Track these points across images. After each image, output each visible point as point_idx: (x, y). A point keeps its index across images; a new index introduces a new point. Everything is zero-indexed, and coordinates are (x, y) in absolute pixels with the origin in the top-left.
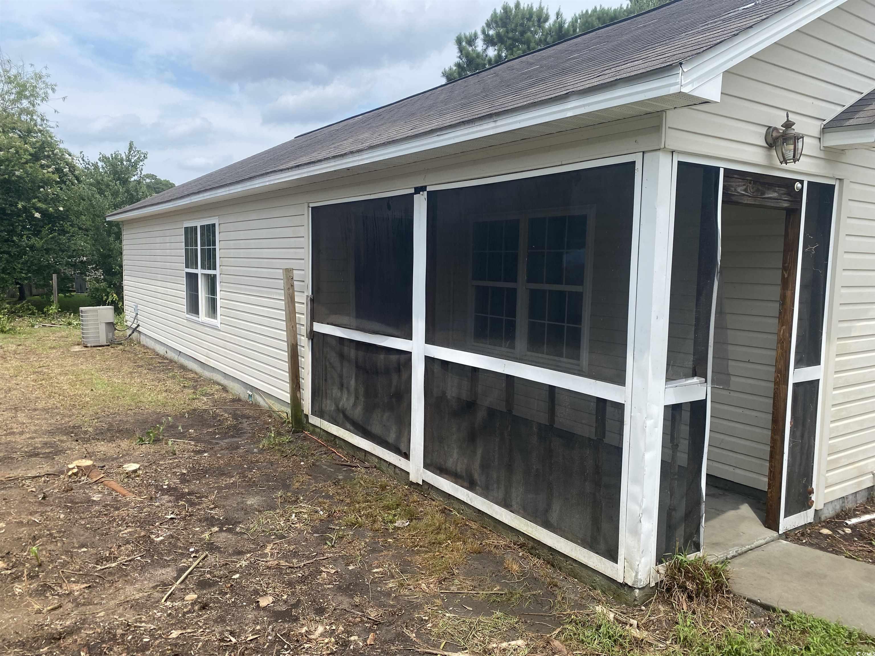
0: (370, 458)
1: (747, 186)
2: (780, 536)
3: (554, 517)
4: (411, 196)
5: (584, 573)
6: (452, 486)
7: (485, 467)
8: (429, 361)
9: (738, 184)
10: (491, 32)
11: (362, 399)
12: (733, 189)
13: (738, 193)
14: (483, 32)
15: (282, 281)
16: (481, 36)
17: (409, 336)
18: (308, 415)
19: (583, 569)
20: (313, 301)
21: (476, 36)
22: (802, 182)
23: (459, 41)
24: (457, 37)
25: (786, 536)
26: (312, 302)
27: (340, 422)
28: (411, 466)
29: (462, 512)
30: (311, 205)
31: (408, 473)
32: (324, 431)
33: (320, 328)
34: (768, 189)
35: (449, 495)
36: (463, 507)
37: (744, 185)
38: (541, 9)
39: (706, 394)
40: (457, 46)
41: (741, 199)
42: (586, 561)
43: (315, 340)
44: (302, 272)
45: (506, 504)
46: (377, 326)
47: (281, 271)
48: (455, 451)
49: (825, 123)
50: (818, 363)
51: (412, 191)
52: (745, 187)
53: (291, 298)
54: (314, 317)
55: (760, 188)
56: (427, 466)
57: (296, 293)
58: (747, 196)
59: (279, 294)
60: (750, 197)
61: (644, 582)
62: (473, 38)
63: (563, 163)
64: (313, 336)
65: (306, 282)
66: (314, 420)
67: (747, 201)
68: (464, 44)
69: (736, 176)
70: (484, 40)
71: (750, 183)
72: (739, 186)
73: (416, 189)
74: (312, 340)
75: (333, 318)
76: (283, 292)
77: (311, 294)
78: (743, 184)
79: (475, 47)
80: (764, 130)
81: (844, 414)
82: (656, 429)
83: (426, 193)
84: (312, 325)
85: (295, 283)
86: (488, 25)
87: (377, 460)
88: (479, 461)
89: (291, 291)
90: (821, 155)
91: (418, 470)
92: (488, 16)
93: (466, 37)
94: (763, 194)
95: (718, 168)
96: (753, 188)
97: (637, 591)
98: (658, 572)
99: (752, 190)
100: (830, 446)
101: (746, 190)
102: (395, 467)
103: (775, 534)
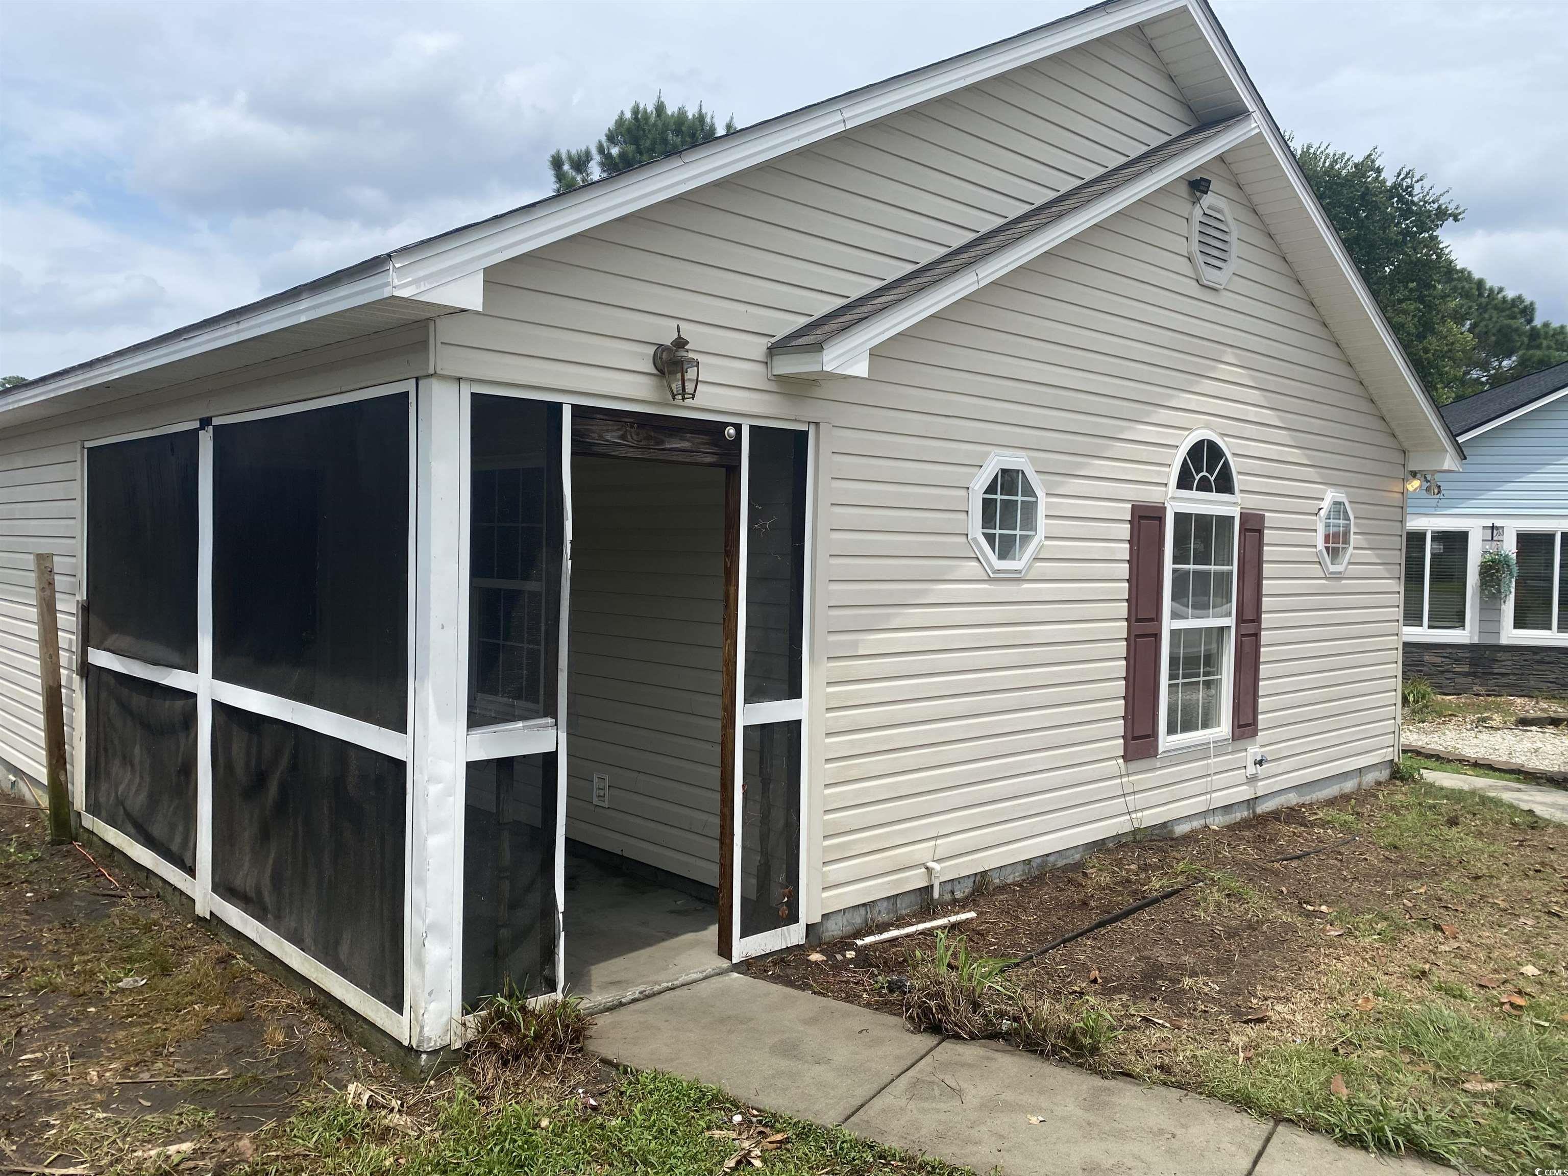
0: (153, 880)
1: (626, 432)
2: (736, 968)
3: (344, 951)
4: (194, 434)
5: (374, 1037)
6: (242, 917)
7: (277, 880)
8: (218, 707)
9: (605, 428)
10: (615, 151)
11: (147, 779)
12: (595, 435)
13: (607, 441)
14: (601, 149)
15: (33, 575)
16: (597, 158)
17: (193, 668)
18: (79, 813)
19: (373, 1031)
20: (86, 609)
21: (588, 156)
22: (738, 427)
23: (557, 163)
24: (553, 157)
25: (749, 966)
26: (86, 612)
27: (119, 822)
28: (197, 889)
29: (252, 959)
30: (89, 444)
31: (194, 901)
32: (101, 839)
33: (101, 658)
34: (671, 436)
35: (239, 932)
36: (253, 951)
37: (618, 430)
38: (701, 118)
39: (557, 743)
40: (553, 172)
41: (614, 451)
42: (374, 1017)
43: (90, 679)
44: (73, 560)
45: (296, 939)
46: (161, 651)
47: (32, 557)
48: (247, 858)
49: (773, 340)
50: (798, 695)
51: (196, 425)
52: (620, 433)
53: (48, 605)
54: (86, 641)
55: (652, 434)
56: (217, 888)
57: (57, 595)
58: (625, 445)
59: (27, 596)
60: (633, 447)
61: (436, 1041)
62: (584, 159)
63: (343, 389)
64: (86, 670)
65: (79, 576)
66: (89, 821)
67: (622, 452)
68: (566, 167)
69: (598, 416)
70: (602, 164)
71: (632, 427)
72: (607, 431)
73: (201, 420)
74: (87, 678)
75: (113, 639)
76: (33, 592)
77: (85, 598)
78: (616, 428)
79: (587, 175)
80: (651, 350)
81: (854, 774)
82: (451, 799)
83: (211, 427)
84: (84, 653)
85: (57, 577)
86: (611, 138)
87: (160, 883)
88: (270, 870)
89: (48, 593)
90: (772, 387)
91: (205, 895)
92: (611, 123)
93: (570, 157)
94: (663, 442)
95: (559, 406)
96: (638, 434)
97: (424, 1056)
98: (464, 1024)
99: (635, 437)
100: (826, 824)
101: (623, 437)
102: (182, 893)
103: (725, 964)
